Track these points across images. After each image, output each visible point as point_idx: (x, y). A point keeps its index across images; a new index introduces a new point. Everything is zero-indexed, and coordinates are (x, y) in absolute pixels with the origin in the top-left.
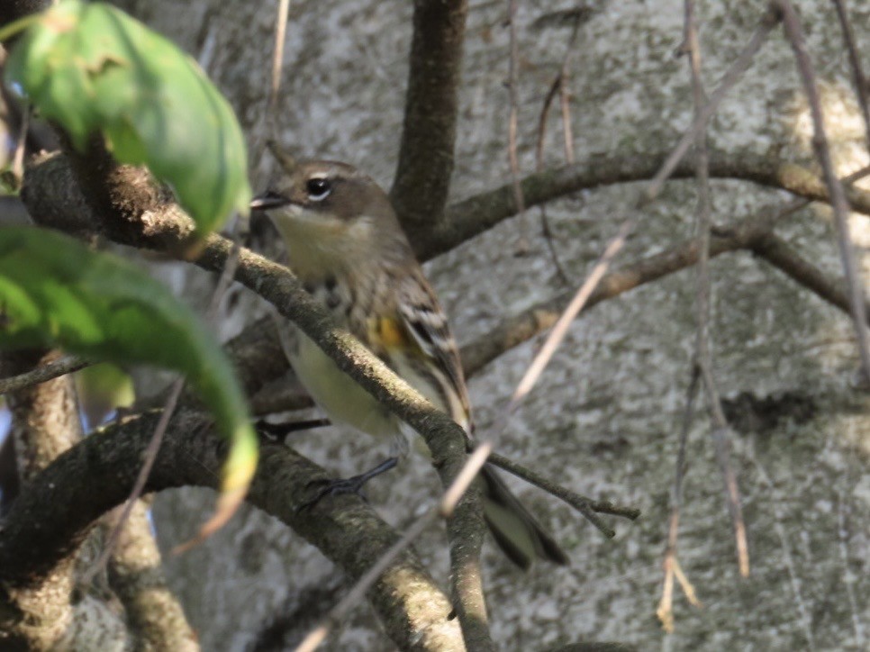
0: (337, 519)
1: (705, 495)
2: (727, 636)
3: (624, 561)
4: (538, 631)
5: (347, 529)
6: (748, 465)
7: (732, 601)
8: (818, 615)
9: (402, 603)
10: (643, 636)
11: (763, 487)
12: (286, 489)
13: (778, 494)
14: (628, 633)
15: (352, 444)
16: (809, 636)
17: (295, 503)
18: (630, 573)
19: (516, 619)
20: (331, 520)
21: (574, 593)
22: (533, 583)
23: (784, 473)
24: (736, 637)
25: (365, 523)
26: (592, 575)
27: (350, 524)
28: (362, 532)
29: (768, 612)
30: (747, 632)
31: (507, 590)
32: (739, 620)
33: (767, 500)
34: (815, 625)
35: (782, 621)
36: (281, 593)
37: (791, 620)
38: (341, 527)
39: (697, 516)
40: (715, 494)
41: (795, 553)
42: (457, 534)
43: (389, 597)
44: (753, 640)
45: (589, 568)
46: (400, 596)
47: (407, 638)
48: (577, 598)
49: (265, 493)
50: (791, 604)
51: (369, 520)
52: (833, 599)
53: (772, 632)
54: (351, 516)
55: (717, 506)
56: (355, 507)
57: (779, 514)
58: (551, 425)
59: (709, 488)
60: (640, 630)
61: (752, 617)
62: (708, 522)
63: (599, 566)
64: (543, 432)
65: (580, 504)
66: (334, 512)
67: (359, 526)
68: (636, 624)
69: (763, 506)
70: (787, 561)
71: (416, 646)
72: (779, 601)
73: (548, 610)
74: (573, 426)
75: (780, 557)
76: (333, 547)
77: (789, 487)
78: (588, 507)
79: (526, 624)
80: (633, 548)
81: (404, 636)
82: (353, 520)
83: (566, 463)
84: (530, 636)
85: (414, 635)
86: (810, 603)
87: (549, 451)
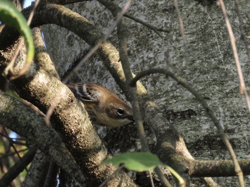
0: (90, 33)
1: (194, 23)
2: (200, 61)
3: (172, 41)
4: (149, 61)
5: (92, 36)
6: (205, 14)
7: (201, 52)
8: (225, 55)
9: (108, 56)
10: (177, 62)
11: (210, 20)
12: (76, 25)
13: (213, 22)
14: (173, 61)
15: (97, 11)
16: (223, 61)
17: (78, 29)
18: (174, 44)
19: (143, 57)
20: (88, 33)
21: (158, 50)
22: (147, 48)
23: (215, 16)
24: (203, 61)
25: (97, 34)
26: (163, 45)
27: (93, 34)
28: (97, 36)
29: (211, 54)
30: (206, 60)
31: (140, 50)
32: (203, 57)
33: (210, 24)
34: (224, 58)
35: (215, 57)
36: (79, 52)
37: (218, 56)
38: (91, 35)
39: (191, 29)
40: (197, 22)
41: (218, 38)
42: (120, 38)
43: (104, 54)
44: (207, 62)
45: (162, 43)
46: (107, 54)
47: (109, 66)
48: (159, 52)
49: (70, 26)
50: (218, 52)
51: (98, 33)
52: (229, 50)
53: (213, 60)
54: (94, 32)
55: (197, 26)
56: (95, 29)
57: (214, 28)
58: (151, 4)
59: (195, 21)
60: (176, 60)
61: (207, 56)
62: (195, 30)
63: (165, 43)
64: (149, 6)
65: (154, 29)
66: (89, 31)
67: (95, 35)
68: (175, 58)
69: (210, 25)
70: (216, 40)
71: (112, 68)
72: (215, 51)
73: (151, 55)
74: (157, 4)
75: (214, 39)
76: (89, 40)
77: (217, 20)
78: (156, 30)
79: (145, 59)
80: (174, 38)
81: (108, 65)
82: (94, 33)
83: (156, 15)
84: (146, 62)
85: (111, 65)
86: (223, 52)
87: (151, 11)
